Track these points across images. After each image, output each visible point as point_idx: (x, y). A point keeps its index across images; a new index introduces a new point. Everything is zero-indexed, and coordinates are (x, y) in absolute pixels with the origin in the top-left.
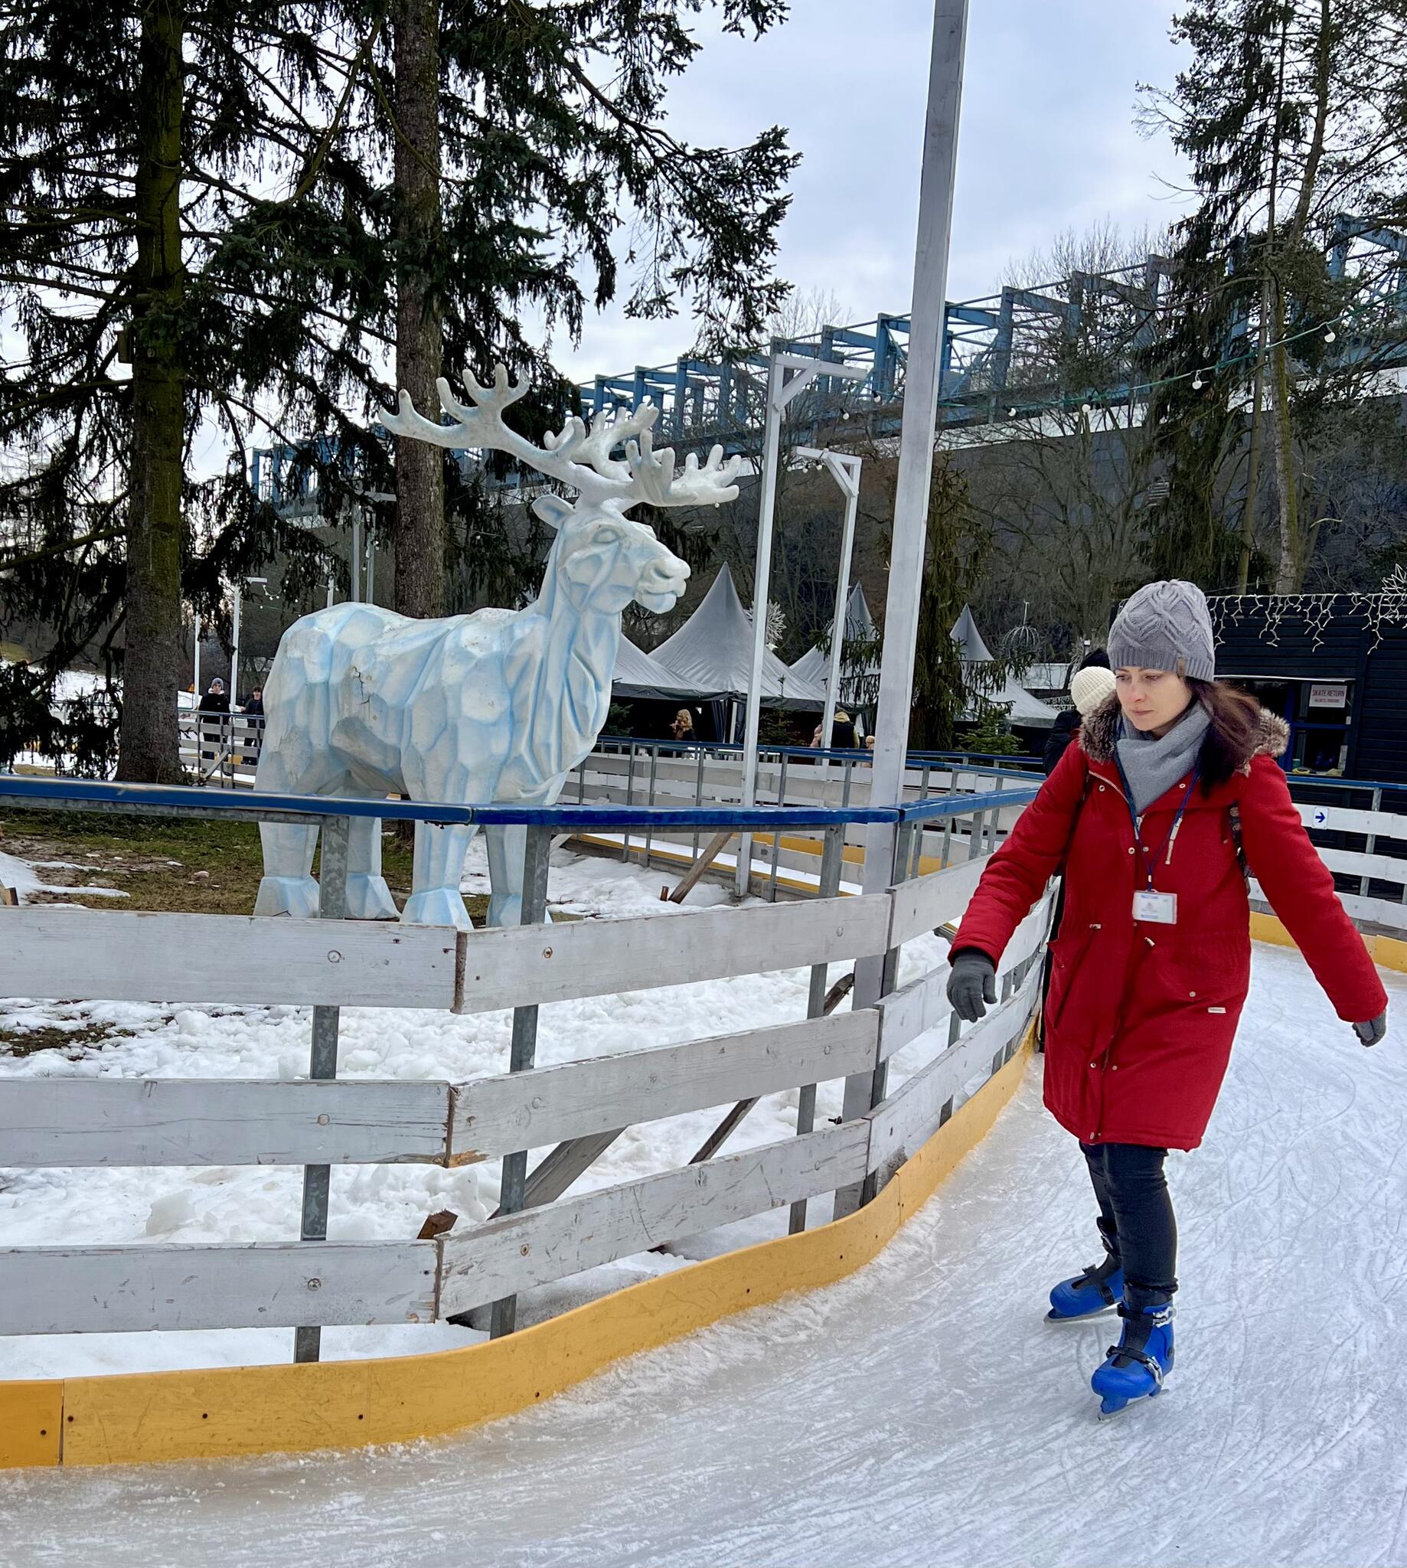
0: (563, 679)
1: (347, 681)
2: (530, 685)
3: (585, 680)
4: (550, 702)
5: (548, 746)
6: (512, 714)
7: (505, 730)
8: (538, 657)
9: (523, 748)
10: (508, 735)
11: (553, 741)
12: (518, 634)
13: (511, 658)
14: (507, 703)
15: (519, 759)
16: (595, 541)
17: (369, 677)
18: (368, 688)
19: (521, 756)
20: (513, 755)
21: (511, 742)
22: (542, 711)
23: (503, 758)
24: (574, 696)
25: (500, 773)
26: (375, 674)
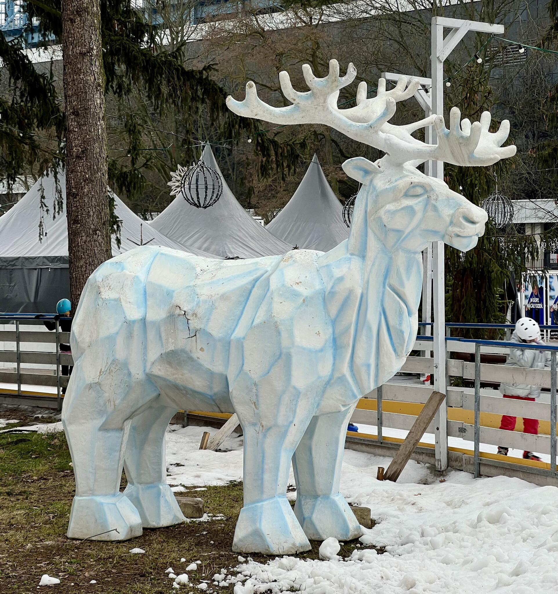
0: (380, 309)
1: (171, 318)
2: (352, 316)
3: (401, 308)
4: (370, 329)
5: (369, 366)
6: (335, 340)
7: (329, 354)
8: (359, 292)
9: (345, 370)
10: (332, 359)
11: (372, 362)
12: (337, 273)
13: (333, 293)
14: (331, 330)
15: (342, 379)
16: (406, 195)
17: (195, 315)
18: (194, 324)
19: (344, 376)
20: (337, 375)
21: (334, 364)
22: (363, 338)
23: (327, 379)
24: (391, 323)
25: (324, 392)
26: (200, 312)
